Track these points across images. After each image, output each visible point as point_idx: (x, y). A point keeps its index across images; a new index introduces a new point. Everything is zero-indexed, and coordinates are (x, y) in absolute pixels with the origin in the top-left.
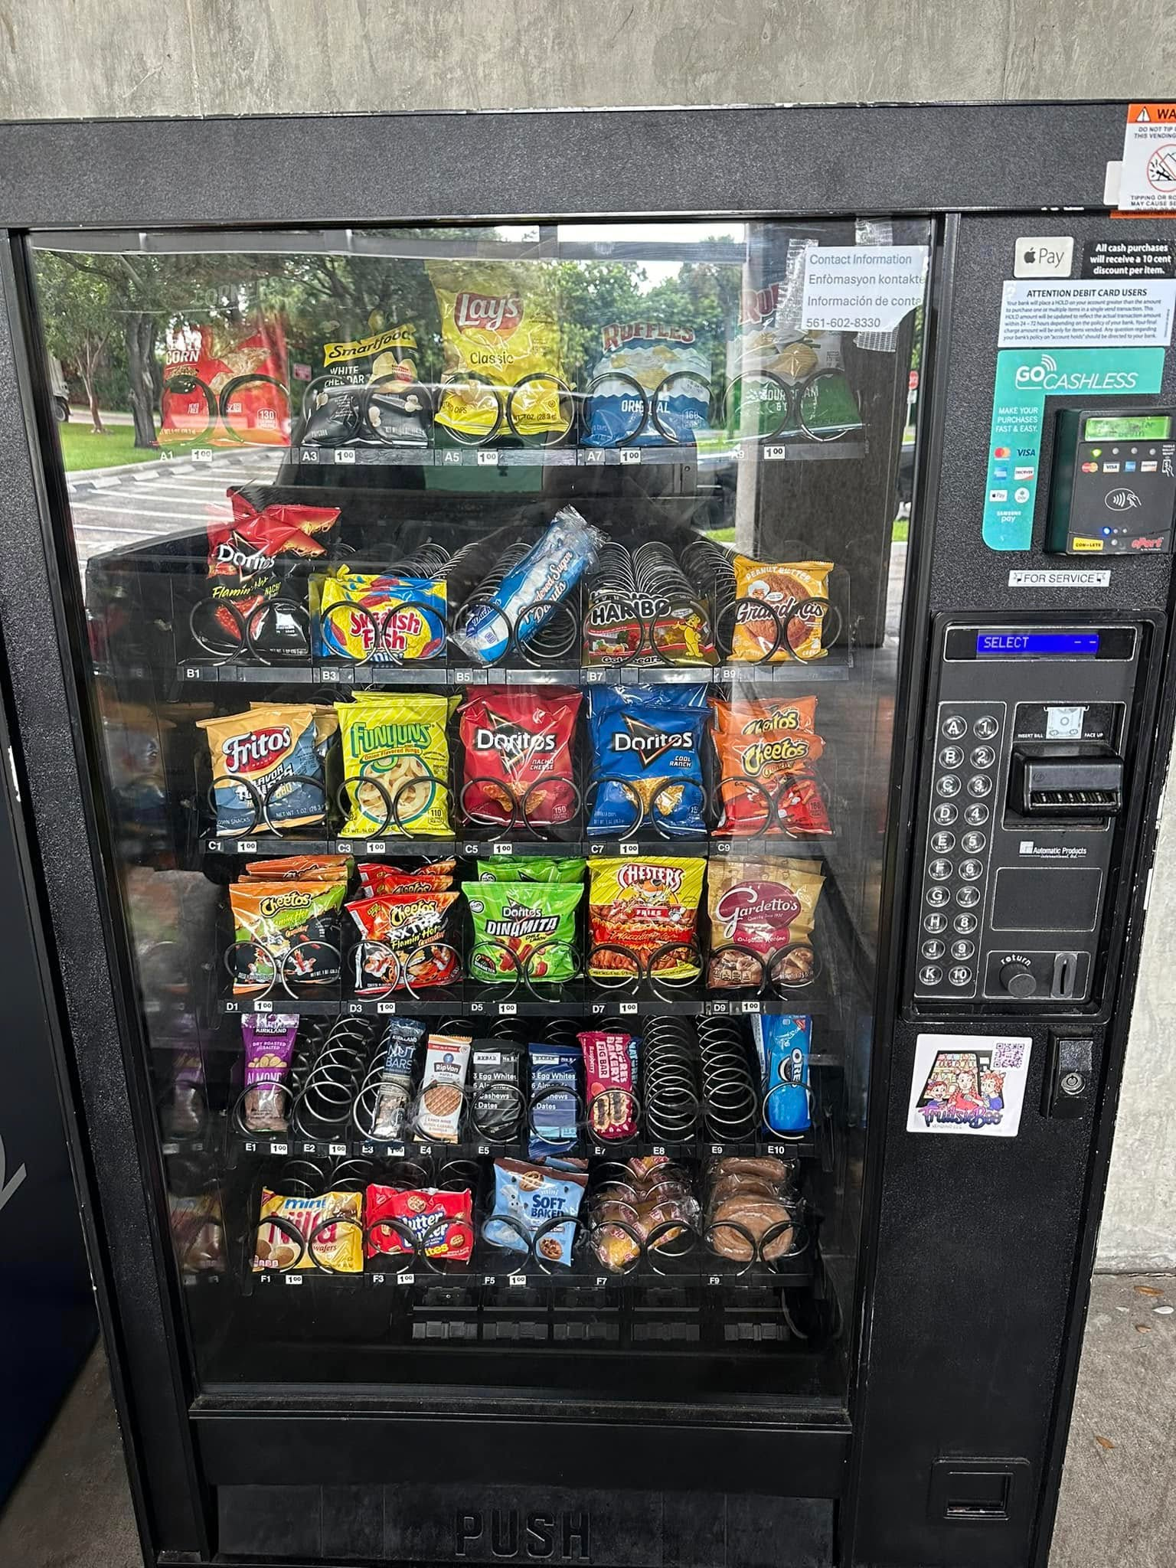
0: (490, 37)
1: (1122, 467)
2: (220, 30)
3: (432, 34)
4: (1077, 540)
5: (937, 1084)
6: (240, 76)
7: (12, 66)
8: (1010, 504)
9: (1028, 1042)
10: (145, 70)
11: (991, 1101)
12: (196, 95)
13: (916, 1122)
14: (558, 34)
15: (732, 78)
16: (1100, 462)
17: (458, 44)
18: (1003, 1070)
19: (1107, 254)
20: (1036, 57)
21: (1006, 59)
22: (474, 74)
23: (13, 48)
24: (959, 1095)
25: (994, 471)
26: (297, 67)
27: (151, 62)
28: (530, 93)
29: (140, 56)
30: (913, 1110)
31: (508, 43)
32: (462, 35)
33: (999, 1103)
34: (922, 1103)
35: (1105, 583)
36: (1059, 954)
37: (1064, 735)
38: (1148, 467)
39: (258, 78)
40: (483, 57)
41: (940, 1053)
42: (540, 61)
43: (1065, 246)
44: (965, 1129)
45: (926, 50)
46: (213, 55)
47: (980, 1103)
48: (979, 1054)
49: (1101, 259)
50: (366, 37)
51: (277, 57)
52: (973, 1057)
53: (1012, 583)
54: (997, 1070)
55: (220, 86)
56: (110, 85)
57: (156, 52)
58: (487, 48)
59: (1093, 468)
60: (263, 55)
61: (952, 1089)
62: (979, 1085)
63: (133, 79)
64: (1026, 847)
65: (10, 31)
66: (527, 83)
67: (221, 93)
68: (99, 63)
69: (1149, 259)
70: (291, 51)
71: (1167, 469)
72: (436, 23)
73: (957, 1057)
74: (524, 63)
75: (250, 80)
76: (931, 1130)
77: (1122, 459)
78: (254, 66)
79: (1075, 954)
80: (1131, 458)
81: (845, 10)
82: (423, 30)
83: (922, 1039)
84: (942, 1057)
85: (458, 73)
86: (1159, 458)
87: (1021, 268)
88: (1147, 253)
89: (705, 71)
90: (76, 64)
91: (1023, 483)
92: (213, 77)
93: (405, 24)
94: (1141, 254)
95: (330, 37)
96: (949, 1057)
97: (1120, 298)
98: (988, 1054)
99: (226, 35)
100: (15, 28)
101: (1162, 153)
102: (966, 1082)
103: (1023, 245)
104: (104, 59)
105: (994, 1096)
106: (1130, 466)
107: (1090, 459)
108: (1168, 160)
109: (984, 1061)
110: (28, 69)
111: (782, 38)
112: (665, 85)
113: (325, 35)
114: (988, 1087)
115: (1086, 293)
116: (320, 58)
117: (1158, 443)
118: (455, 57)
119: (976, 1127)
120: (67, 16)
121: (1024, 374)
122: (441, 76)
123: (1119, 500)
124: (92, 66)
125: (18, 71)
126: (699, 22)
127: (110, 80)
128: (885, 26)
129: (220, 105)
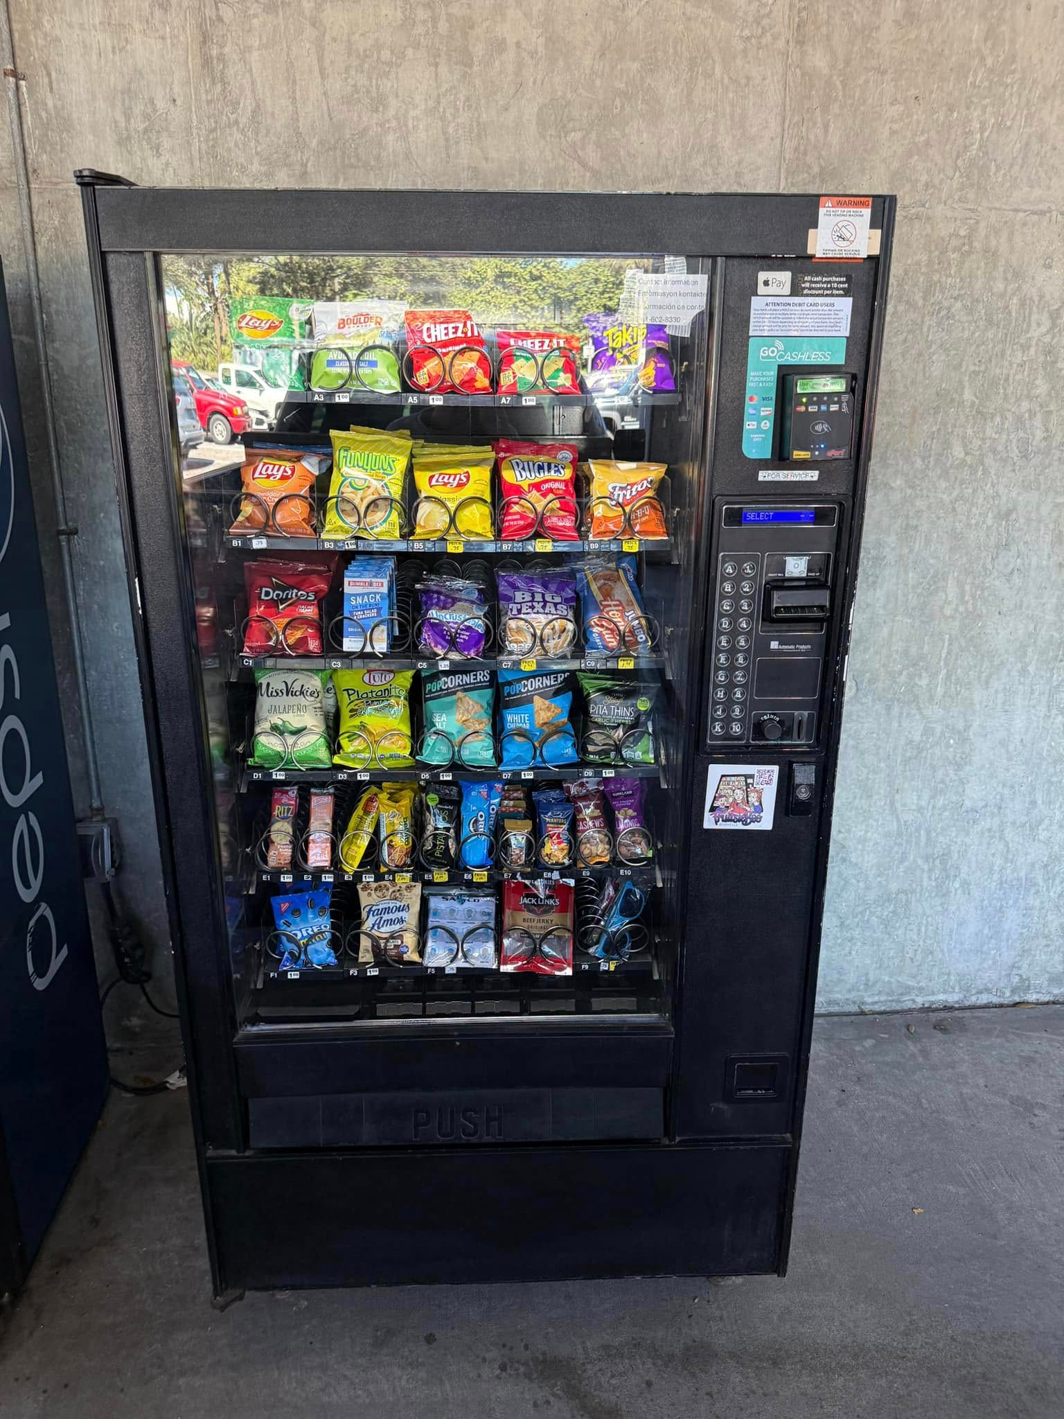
0: (418, 98)
1: (819, 408)
2: (213, 83)
3: (374, 95)
4: (795, 453)
5: (721, 796)
6: (229, 119)
7: (50, 103)
8: (759, 430)
9: (776, 768)
10: (155, 110)
11: (755, 808)
12: (195, 131)
13: (709, 822)
14: (468, 99)
15: (593, 136)
16: (807, 405)
17: (393, 102)
18: (761, 787)
19: (811, 282)
20: (804, 130)
21: (783, 130)
22: (406, 125)
23: (51, 89)
24: (735, 803)
25: (749, 410)
26: (273, 114)
27: (161, 104)
28: (447, 140)
29: (152, 101)
30: (707, 814)
31: (431, 103)
32: (397, 96)
33: (760, 809)
34: (713, 809)
35: (815, 478)
36: (796, 713)
37: (796, 575)
38: (834, 408)
39: (243, 121)
40: (412, 113)
41: (723, 776)
42: (454, 116)
43: (786, 276)
44: (739, 826)
45: (729, 123)
46: (209, 102)
47: (748, 809)
48: (747, 777)
49: (807, 285)
50: (325, 93)
51: (258, 106)
52: (743, 779)
53: (760, 478)
54: (759, 787)
55: (213, 125)
56: (128, 120)
57: (164, 97)
58: (415, 107)
59: (803, 409)
60: (247, 104)
61: (731, 800)
62: (747, 797)
63: (146, 117)
64: (774, 645)
65: (49, 75)
66: (444, 133)
67: (215, 130)
68: (119, 104)
69: (835, 285)
70: (268, 101)
71: (845, 409)
72: (378, 87)
73: (733, 778)
74: (443, 119)
75: (237, 122)
76: (718, 827)
77: (819, 403)
78: (240, 111)
79: (806, 713)
80: (824, 403)
81: (672, 91)
82: (368, 92)
83: (711, 767)
84: (724, 779)
85: (394, 124)
86: (839, 402)
87: (761, 289)
88: (834, 282)
89: (574, 130)
90: (101, 104)
91: (766, 418)
92: (209, 118)
93: (355, 86)
94: (830, 282)
95: (298, 93)
96: (728, 779)
97: (820, 308)
98: (752, 776)
99: (219, 87)
100: (54, 75)
101: (840, 225)
102: (739, 795)
103: (762, 276)
104: (124, 100)
105: (756, 804)
106: (824, 408)
107: (801, 404)
108: (843, 229)
109: (750, 781)
110: (63, 107)
111: (628, 109)
112: (544, 138)
113: (294, 92)
114: (753, 798)
115: (800, 305)
116: (290, 108)
117: (838, 394)
118: (391, 112)
119: (746, 824)
120: (95, 67)
121: (764, 352)
122: (382, 125)
123: (819, 428)
124: (113, 105)
125: (55, 107)
126: (569, 96)
127: (128, 116)
128: (700, 105)
129: (213, 139)
